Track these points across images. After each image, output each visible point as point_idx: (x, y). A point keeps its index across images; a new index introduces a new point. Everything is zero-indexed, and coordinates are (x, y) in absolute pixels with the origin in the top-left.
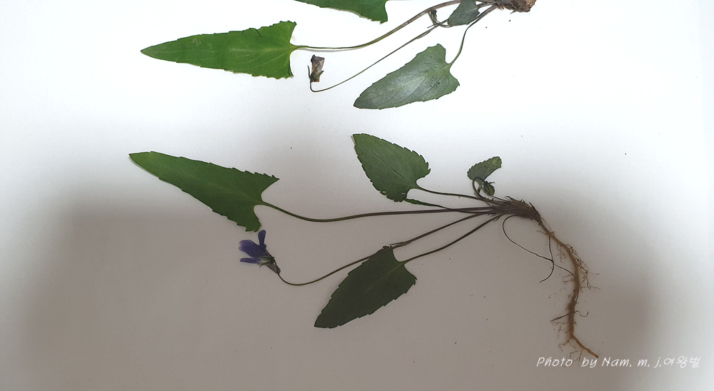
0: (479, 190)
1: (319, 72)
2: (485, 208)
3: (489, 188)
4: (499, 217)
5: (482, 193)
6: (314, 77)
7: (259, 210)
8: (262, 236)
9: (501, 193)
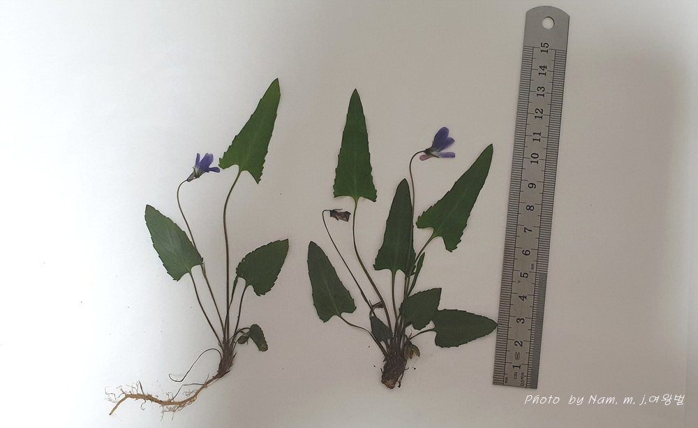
0: (242, 332)
1: (338, 217)
2: (228, 336)
3: (243, 340)
4: (221, 346)
5: (239, 335)
6: (334, 213)
7: (235, 168)
8: (216, 170)
9: (240, 349)
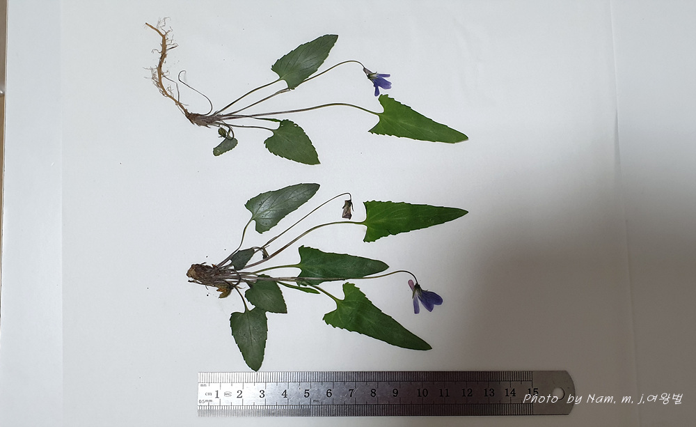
0: (229, 131)
1: (345, 207)
2: (224, 119)
3: (222, 133)
4: (215, 114)
5: (227, 129)
6: (349, 203)
7: (381, 110)
8: (377, 92)
9: (214, 130)
